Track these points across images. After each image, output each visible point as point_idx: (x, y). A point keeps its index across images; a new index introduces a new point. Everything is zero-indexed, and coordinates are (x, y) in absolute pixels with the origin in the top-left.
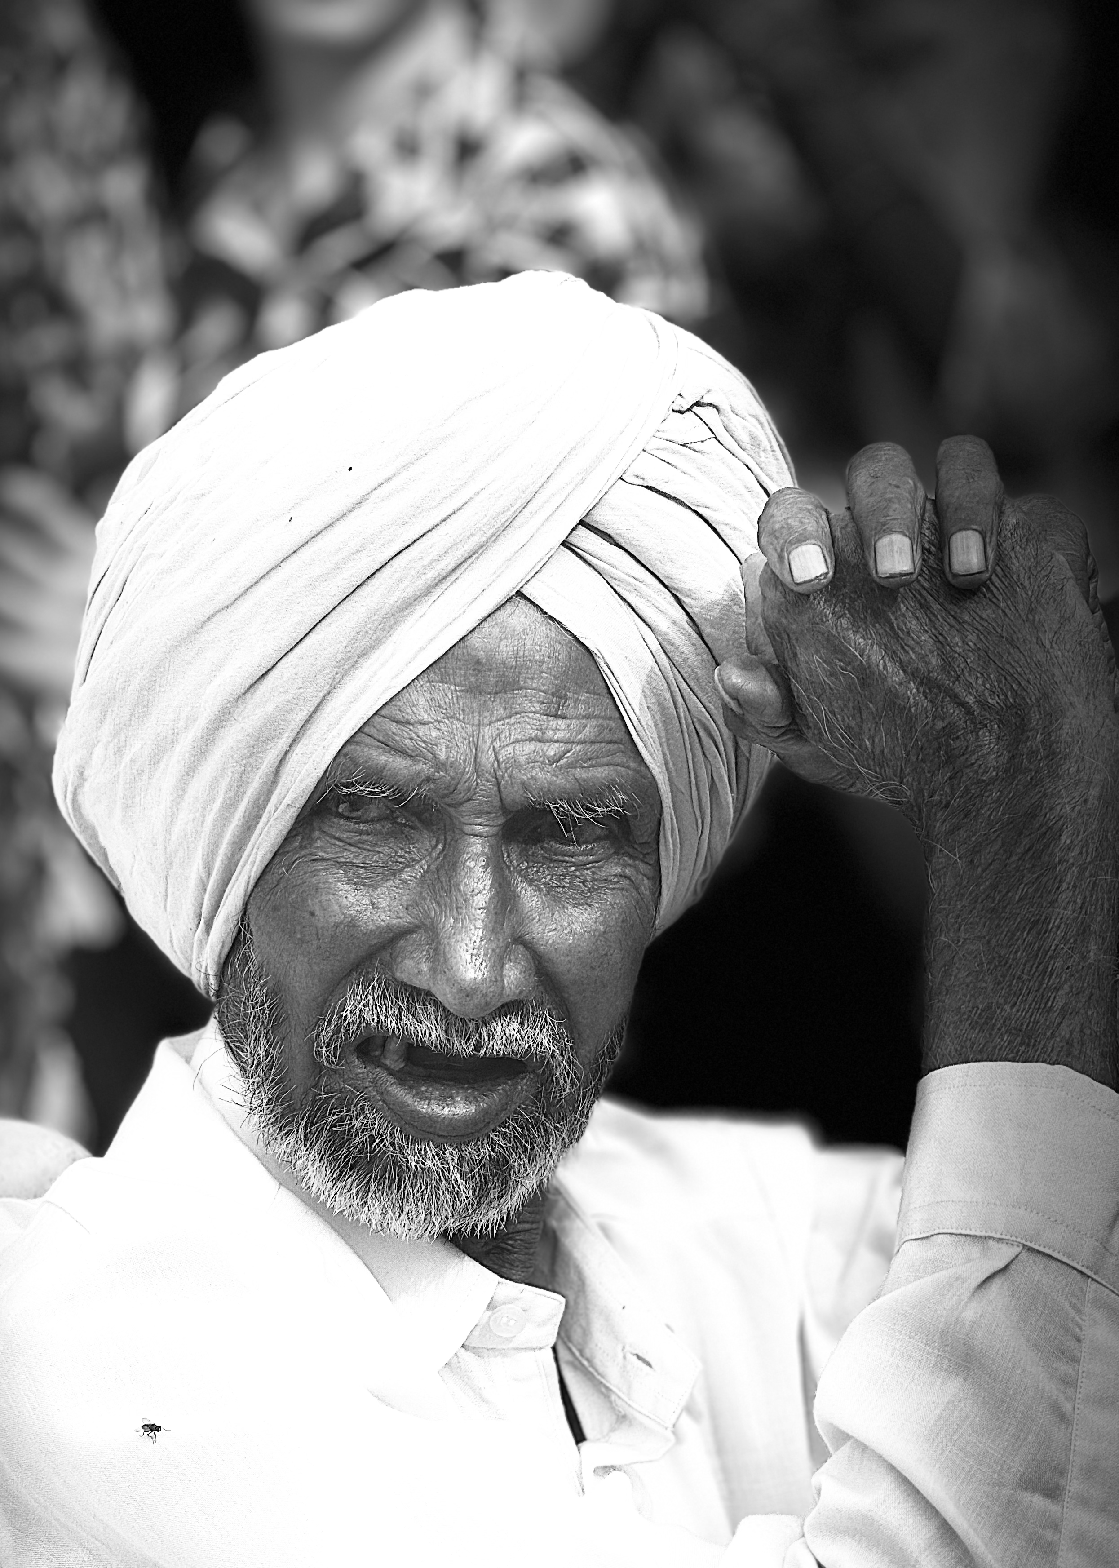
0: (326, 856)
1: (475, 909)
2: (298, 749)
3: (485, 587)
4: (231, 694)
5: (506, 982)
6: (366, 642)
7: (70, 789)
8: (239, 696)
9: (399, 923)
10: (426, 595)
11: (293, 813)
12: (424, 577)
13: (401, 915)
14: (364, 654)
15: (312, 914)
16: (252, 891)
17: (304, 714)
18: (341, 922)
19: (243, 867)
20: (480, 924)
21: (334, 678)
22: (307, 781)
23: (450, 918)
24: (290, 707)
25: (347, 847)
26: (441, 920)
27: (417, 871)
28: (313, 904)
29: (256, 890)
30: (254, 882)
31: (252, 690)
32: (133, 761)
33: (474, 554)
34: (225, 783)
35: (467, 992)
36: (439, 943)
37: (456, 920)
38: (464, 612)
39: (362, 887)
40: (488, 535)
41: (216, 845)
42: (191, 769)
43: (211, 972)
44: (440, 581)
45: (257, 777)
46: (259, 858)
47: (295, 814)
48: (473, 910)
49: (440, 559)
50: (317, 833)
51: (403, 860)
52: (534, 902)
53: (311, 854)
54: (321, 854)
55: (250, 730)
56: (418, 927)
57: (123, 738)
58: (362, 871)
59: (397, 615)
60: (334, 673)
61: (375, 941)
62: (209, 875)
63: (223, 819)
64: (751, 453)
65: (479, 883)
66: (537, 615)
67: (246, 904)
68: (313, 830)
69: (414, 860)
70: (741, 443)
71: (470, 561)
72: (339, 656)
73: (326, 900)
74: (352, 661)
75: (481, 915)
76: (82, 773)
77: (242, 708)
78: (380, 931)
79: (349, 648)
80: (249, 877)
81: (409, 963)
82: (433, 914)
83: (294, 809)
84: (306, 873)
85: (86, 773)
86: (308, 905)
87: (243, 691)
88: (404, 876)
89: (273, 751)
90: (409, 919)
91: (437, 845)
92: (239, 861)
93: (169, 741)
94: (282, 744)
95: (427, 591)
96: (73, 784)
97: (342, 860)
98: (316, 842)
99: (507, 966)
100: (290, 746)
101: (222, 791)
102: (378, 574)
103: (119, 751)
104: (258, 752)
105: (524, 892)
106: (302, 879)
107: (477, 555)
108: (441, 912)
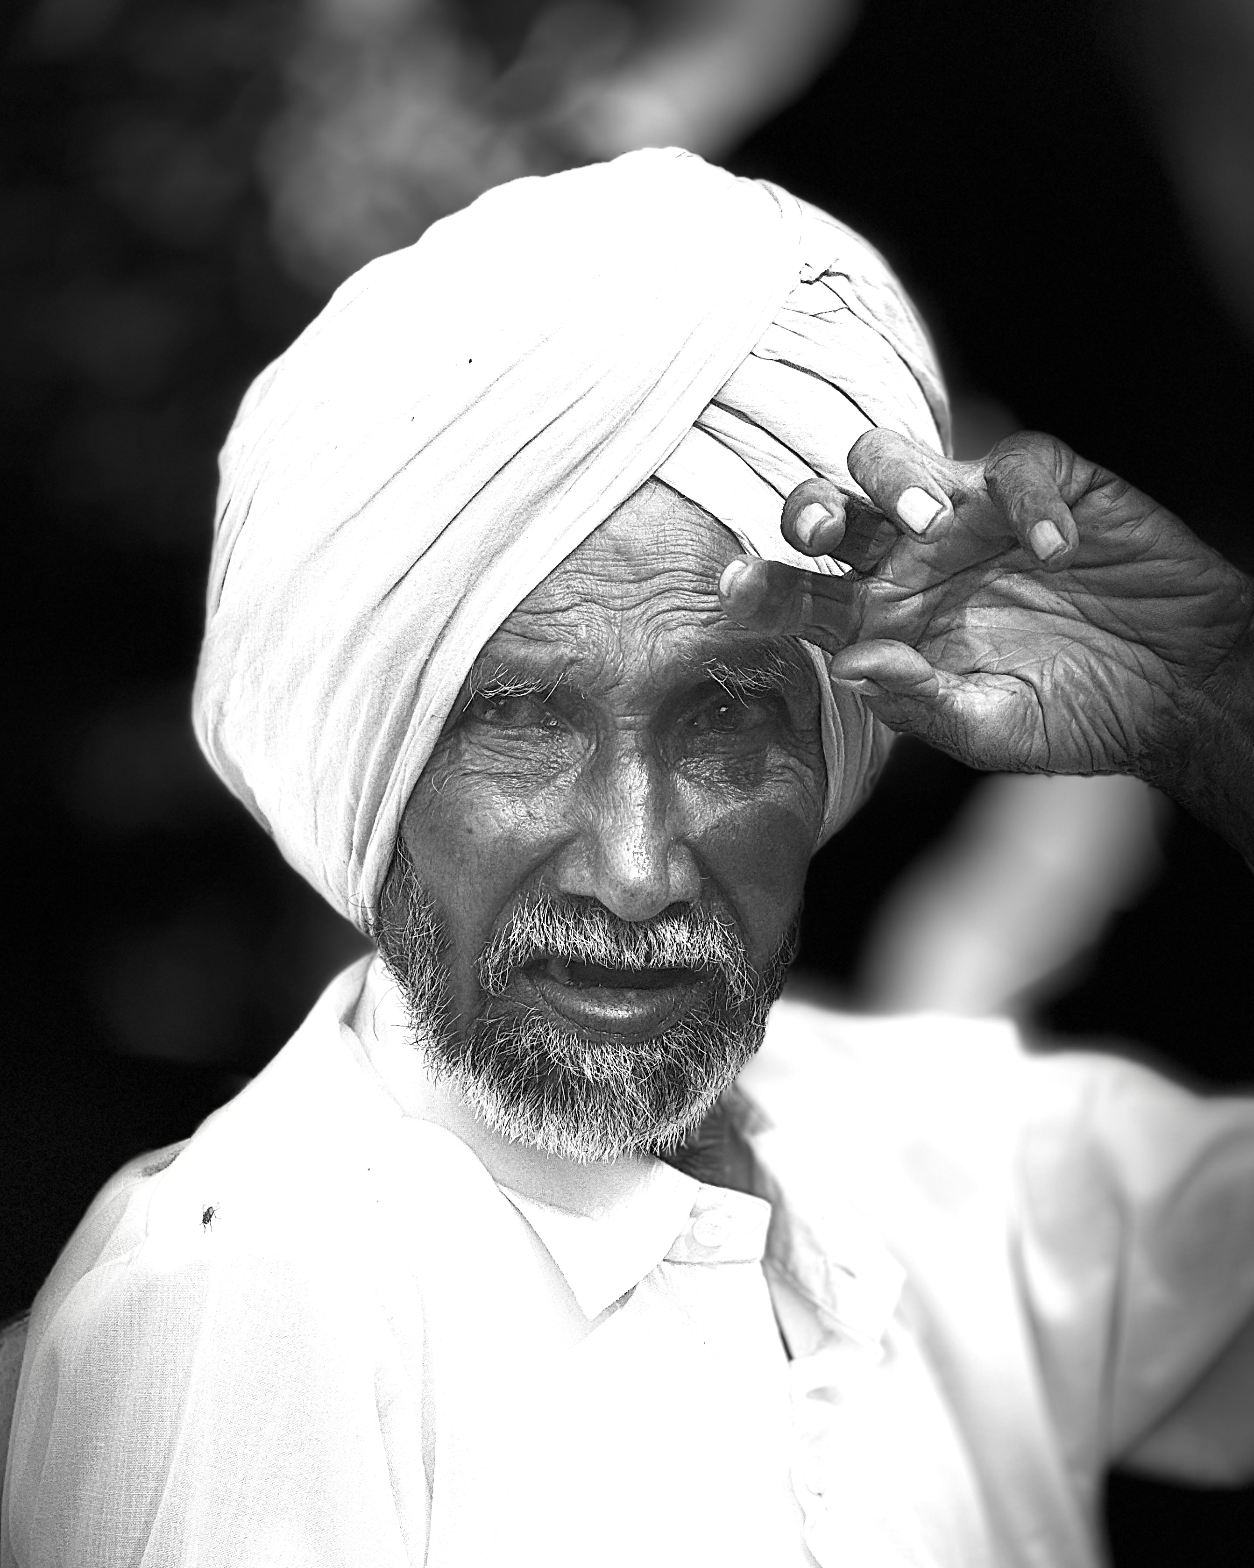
0: (476, 768)
1: (634, 806)
2: (438, 657)
3: (618, 474)
4: (365, 606)
5: (671, 881)
6: (499, 541)
7: (210, 727)
8: (374, 609)
9: (558, 832)
10: (557, 486)
11: (437, 725)
12: (554, 467)
13: (560, 823)
14: (498, 552)
15: (470, 831)
16: (404, 813)
17: (442, 619)
18: (501, 837)
19: (392, 788)
20: (640, 822)
21: (469, 581)
22: (450, 689)
23: (608, 818)
24: (427, 614)
25: (497, 756)
26: (600, 821)
27: (572, 775)
28: (469, 820)
29: (408, 812)
30: (406, 801)
31: (386, 602)
32: (271, 688)
33: (605, 440)
34: (366, 700)
35: (632, 893)
36: (599, 845)
37: (614, 819)
38: (598, 501)
39: (517, 798)
40: (617, 420)
41: (362, 767)
42: (331, 691)
43: (368, 905)
44: (571, 472)
45: (399, 692)
46: (408, 776)
47: (441, 725)
48: (632, 807)
49: (570, 447)
50: (464, 746)
51: (556, 766)
52: (694, 799)
53: (461, 769)
54: (472, 767)
55: (389, 643)
56: (577, 835)
57: (259, 666)
58: (515, 781)
59: (529, 509)
60: (469, 575)
61: (537, 854)
62: (357, 800)
63: (368, 740)
64: (888, 324)
65: (636, 779)
66: (675, 498)
67: (400, 827)
68: (459, 742)
69: (568, 764)
70: (875, 314)
71: (601, 447)
72: (473, 557)
73: (483, 816)
74: (486, 562)
75: (640, 812)
76: (221, 709)
77: (378, 621)
78: (542, 844)
79: (482, 548)
80: (400, 797)
81: (570, 872)
82: (591, 818)
83: (440, 720)
84: (458, 790)
85: (225, 709)
86: (465, 823)
87: (377, 602)
88: (560, 782)
89: (412, 662)
90: (568, 827)
91: (590, 745)
92: (387, 783)
93: (306, 663)
94: (422, 653)
95: (557, 485)
96: (213, 721)
97: (494, 771)
98: (464, 755)
99: (672, 865)
100: (430, 655)
101: (364, 710)
102: (506, 468)
103: (257, 680)
104: (397, 665)
105: (683, 789)
106: (455, 796)
107: (607, 441)
108: (599, 813)
